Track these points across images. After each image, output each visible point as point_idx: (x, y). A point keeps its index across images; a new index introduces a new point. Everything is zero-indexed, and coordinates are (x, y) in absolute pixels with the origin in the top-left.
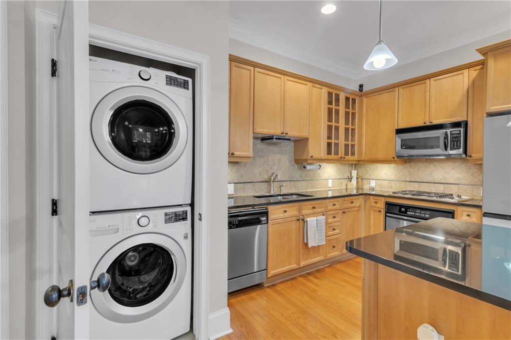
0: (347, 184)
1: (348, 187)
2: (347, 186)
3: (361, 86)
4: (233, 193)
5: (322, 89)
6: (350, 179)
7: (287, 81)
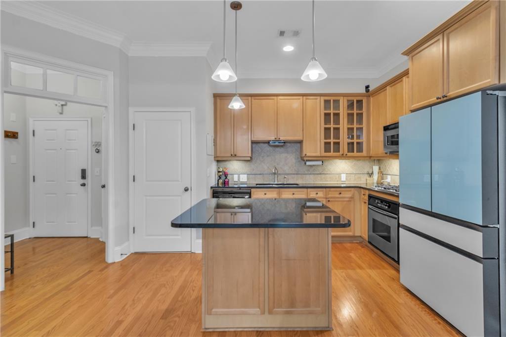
0: (367, 180)
1: (368, 182)
2: (366, 181)
3: (367, 87)
4: (246, 181)
5: (317, 99)
6: (371, 175)
7: (280, 100)
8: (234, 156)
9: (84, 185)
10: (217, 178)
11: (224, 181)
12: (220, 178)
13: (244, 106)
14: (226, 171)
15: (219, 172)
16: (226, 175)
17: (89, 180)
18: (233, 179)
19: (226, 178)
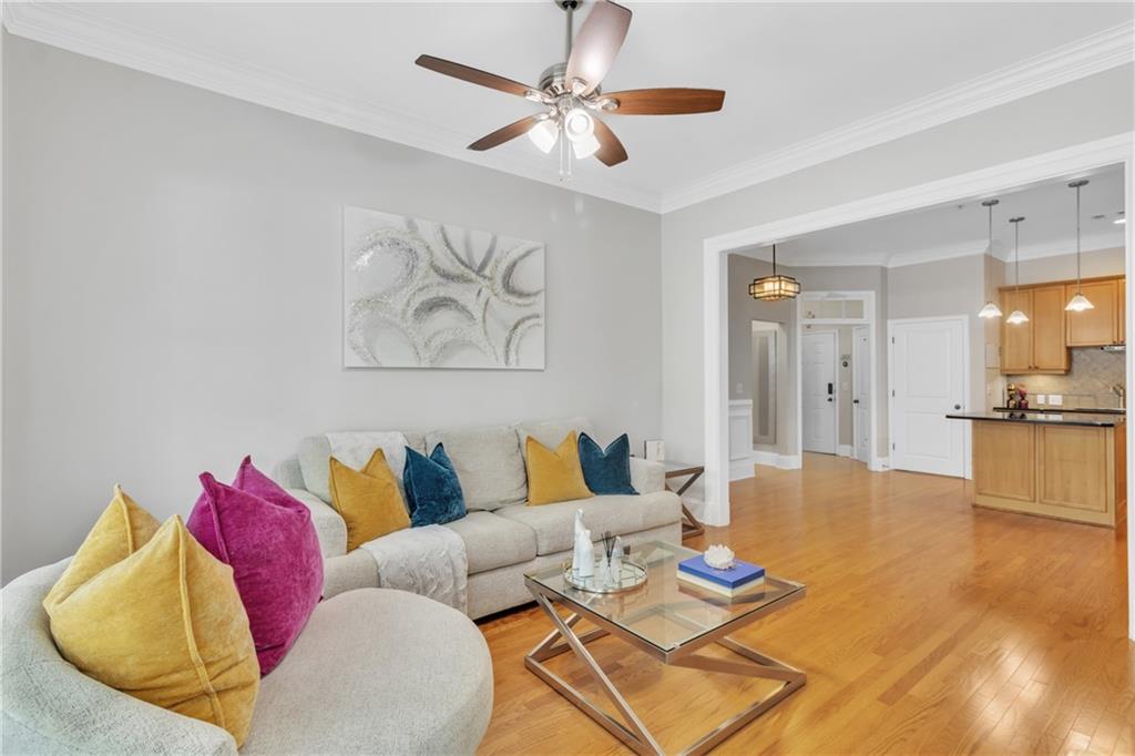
4: (1061, 403)
8: (1035, 369)
9: (830, 400)
10: (1007, 398)
11: (1020, 403)
12: (1011, 398)
13: (1026, 319)
14: (1023, 389)
15: (1009, 390)
16: (1023, 395)
17: (836, 395)
18: (1035, 400)
19: (1023, 399)
